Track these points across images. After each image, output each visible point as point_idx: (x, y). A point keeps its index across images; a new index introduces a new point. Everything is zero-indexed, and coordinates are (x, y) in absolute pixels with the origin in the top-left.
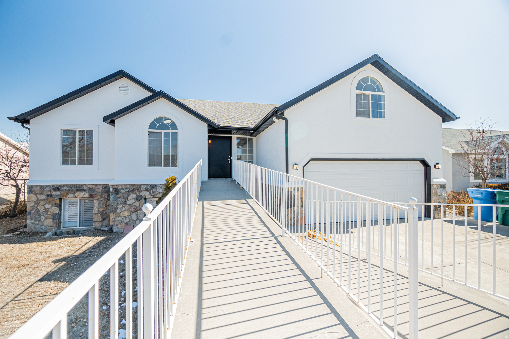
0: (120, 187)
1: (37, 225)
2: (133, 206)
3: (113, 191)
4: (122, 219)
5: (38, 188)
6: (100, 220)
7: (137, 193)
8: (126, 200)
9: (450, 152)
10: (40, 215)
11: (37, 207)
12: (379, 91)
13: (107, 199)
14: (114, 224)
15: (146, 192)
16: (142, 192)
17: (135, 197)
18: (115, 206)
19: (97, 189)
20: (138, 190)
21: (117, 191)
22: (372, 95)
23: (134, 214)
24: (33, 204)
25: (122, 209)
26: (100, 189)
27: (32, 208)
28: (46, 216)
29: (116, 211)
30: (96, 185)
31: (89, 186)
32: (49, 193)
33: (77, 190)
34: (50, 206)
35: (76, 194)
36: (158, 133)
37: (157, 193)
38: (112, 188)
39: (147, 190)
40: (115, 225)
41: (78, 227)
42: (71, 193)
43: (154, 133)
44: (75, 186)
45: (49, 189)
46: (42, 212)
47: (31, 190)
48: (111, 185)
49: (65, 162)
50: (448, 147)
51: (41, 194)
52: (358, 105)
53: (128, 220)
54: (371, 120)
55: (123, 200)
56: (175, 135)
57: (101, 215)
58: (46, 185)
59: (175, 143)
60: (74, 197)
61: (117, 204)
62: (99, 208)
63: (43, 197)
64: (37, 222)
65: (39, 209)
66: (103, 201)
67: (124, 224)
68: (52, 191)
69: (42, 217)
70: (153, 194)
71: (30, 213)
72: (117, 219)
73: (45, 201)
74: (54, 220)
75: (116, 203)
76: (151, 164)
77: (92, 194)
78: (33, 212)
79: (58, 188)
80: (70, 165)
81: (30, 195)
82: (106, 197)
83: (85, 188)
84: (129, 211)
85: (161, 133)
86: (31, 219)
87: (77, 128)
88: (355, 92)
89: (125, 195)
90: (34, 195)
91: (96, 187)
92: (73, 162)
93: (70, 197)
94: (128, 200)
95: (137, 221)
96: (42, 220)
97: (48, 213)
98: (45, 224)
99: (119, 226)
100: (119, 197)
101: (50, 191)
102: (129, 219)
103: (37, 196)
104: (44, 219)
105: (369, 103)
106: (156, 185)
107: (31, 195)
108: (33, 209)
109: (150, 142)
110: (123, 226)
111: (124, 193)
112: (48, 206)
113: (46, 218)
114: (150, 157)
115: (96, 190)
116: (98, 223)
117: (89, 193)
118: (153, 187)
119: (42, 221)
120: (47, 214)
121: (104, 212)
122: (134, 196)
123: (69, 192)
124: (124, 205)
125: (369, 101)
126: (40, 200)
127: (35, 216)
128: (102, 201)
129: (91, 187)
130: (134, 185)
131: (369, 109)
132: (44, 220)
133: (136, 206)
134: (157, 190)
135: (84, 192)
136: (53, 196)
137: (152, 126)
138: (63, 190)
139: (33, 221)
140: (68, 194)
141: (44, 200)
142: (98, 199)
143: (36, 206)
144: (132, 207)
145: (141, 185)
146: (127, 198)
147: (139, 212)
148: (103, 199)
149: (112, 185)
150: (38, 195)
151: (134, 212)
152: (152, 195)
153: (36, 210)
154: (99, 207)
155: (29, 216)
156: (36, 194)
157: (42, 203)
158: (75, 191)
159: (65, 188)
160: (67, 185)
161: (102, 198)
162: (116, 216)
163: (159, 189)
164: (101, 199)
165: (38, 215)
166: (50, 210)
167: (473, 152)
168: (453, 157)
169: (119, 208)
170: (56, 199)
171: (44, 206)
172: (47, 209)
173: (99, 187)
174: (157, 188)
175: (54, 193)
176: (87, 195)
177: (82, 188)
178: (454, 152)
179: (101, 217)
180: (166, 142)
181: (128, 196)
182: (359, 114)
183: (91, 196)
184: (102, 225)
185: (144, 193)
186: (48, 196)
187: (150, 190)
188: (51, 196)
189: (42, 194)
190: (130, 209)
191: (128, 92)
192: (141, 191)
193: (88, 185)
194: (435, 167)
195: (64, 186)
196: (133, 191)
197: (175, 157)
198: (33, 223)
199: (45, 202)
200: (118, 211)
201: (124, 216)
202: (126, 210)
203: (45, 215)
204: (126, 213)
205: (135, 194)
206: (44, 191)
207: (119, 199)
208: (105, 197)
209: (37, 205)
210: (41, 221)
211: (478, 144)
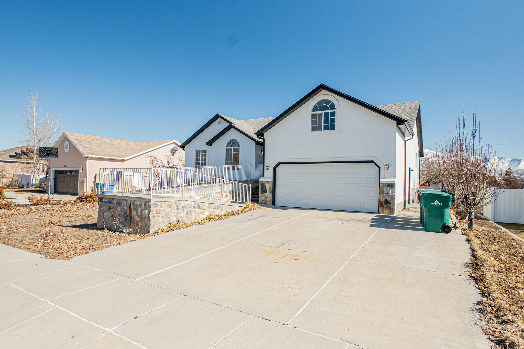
12: (331, 109)
22: (325, 113)
43: (229, 149)
54: (323, 133)
85: (232, 149)
87: (201, 149)
88: (310, 113)
105: (322, 120)
109: (227, 155)
114: (226, 164)
125: (322, 118)
131: (322, 124)
182: (314, 129)
191: (221, 126)
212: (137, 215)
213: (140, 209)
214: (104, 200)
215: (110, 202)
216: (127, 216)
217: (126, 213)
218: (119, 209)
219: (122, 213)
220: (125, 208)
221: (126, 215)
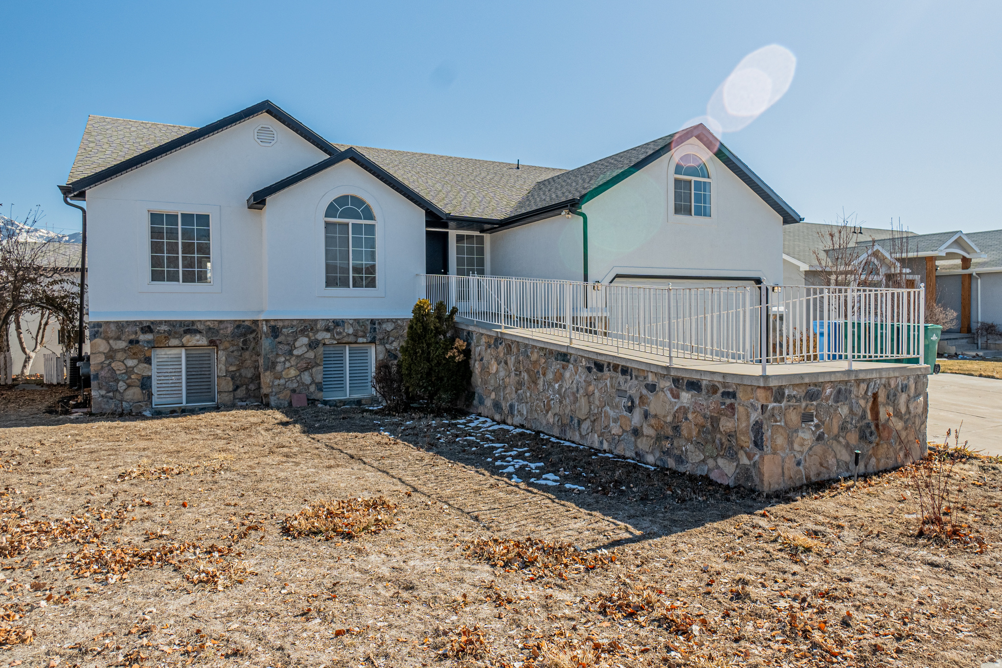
0: (280, 324)
1: (111, 399)
2: (305, 358)
3: (267, 330)
4: (286, 382)
5: (113, 327)
6: (231, 389)
7: (311, 334)
8: (293, 347)
9: (801, 269)
10: (117, 381)
11: (109, 364)
12: (704, 177)
13: (242, 349)
14: (272, 392)
15: (325, 333)
16: (319, 333)
17: (307, 343)
18: (274, 359)
19: (223, 329)
20: (312, 329)
21: (275, 330)
22: (695, 181)
23: (306, 373)
24: (102, 358)
25: (285, 364)
26: (229, 330)
27: (100, 367)
28: (128, 382)
29: (274, 368)
30: (221, 322)
31: (209, 323)
32: (133, 337)
33: (187, 332)
34: (135, 362)
35: (185, 338)
36: (340, 224)
37: (345, 334)
38: (266, 325)
39: (327, 330)
40: (274, 394)
41: (184, 404)
42: (174, 338)
43: (334, 224)
44: (181, 323)
45: (134, 329)
46: (120, 374)
47: (98, 331)
48: (264, 320)
49: (157, 276)
50: (799, 260)
51: (118, 338)
52: (677, 196)
53: (295, 385)
54: (693, 220)
55: (286, 347)
56: (371, 229)
57: (233, 378)
58: (127, 322)
59: (372, 243)
60: (180, 345)
61: (277, 354)
62: (228, 365)
63: (122, 344)
64: (111, 394)
65: (115, 368)
66: (235, 353)
67: (289, 392)
68: (139, 332)
69: (121, 384)
70: (337, 337)
71: (96, 377)
72: (277, 382)
73: (125, 352)
74: (144, 389)
75: (275, 353)
76: (331, 282)
77: (214, 338)
78: (103, 373)
79: (149, 327)
80: (166, 283)
81: (96, 340)
82: (241, 345)
83: (200, 327)
84: (297, 368)
85: (348, 224)
86: (100, 388)
87: (179, 209)
88: (672, 176)
89: (290, 339)
90: (104, 341)
91: (222, 326)
92: (173, 277)
93: (173, 345)
94: (295, 348)
95: (310, 387)
96: (121, 389)
97: (133, 377)
98: (128, 397)
99: (281, 396)
100: (280, 343)
101: (136, 333)
102: (298, 382)
103: (109, 343)
104: (124, 388)
105: (691, 194)
106: (343, 321)
107: (98, 341)
108: (102, 368)
109: (329, 241)
110: (287, 395)
111: (288, 335)
112: (131, 363)
113: (129, 386)
114: (329, 268)
115: (221, 332)
116: (227, 394)
117: (207, 337)
118: (337, 323)
119: (122, 391)
120: (130, 378)
121: (238, 374)
122: (304, 340)
123: (169, 335)
124: (288, 358)
125: (691, 190)
126: (116, 350)
127: (106, 383)
128: (233, 352)
129: (212, 326)
130: (304, 320)
131: (691, 202)
132: (125, 390)
133: (310, 359)
134: (344, 330)
135: (198, 337)
136: (141, 343)
137: (331, 211)
138: (158, 332)
139: (103, 392)
140: (169, 339)
141: (124, 350)
142: (225, 349)
143: (107, 362)
144: (302, 359)
145: (317, 320)
146: (294, 344)
147: (314, 370)
148: (235, 348)
149: (267, 321)
150: (111, 342)
151: (306, 369)
152: (335, 339)
153: (109, 370)
154: (228, 363)
155: (96, 382)
156: (107, 339)
157: (119, 356)
158: (182, 333)
159: (164, 328)
160: (166, 321)
161: (233, 345)
162: (276, 378)
163: (348, 329)
164: (231, 349)
165: (112, 380)
166: (136, 370)
167: (834, 269)
168: (807, 278)
169: (280, 362)
170: (146, 348)
171: (123, 362)
172: (130, 367)
173: (226, 325)
174: (344, 326)
175: (142, 337)
176: (204, 341)
177: (195, 327)
178: (807, 269)
179: (231, 383)
180: (357, 242)
181: (296, 340)
182: (678, 210)
183: (212, 343)
184: (234, 398)
185: (321, 336)
186: (131, 342)
187: (333, 329)
188: (137, 342)
189: (120, 339)
190: (299, 365)
191: (273, 142)
192: (318, 331)
193: (207, 321)
194: (773, 290)
195: (161, 322)
196: (303, 332)
197: (371, 269)
198: (103, 396)
199: (125, 355)
200: (279, 368)
201: (290, 376)
202: (292, 366)
203: (127, 379)
204: (293, 372)
205: (307, 336)
206: (122, 332)
207: (280, 347)
208: (238, 345)
209: (110, 360)
210: (119, 392)
211: (840, 256)
212: (898, 414)
213: (903, 398)
214: (787, 392)
215: (811, 396)
216: (868, 426)
217: (863, 417)
218: (844, 410)
219: (852, 419)
220: (862, 402)
221: (866, 421)
